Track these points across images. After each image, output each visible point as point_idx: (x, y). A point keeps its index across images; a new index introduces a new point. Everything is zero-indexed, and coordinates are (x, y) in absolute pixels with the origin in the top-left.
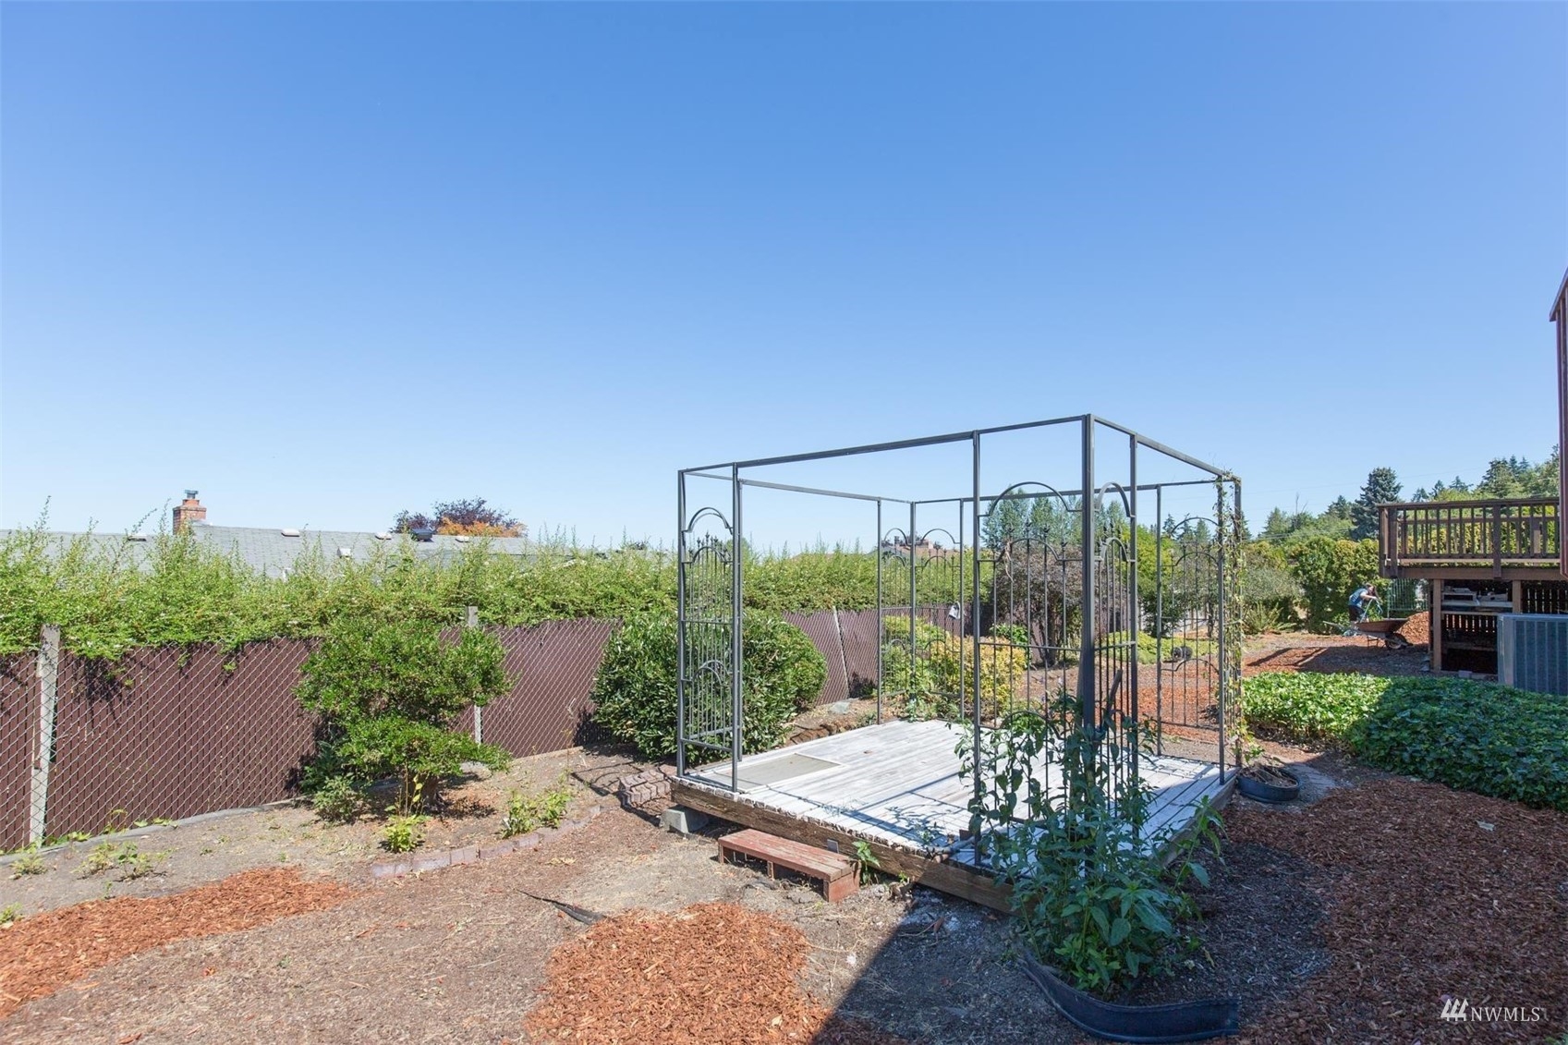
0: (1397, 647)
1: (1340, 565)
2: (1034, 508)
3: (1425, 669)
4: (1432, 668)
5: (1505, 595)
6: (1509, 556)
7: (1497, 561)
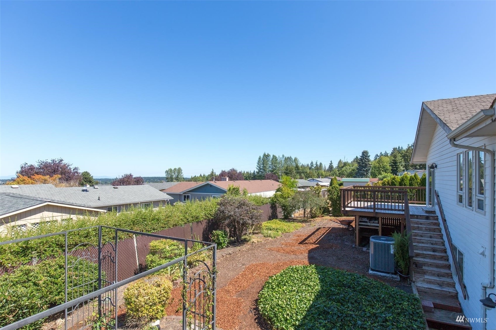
0: (350, 230)
2: (272, 159)
3: (354, 246)
4: (355, 245)
5: (377, 221)
6: (378, 209)
7: (374, 211)
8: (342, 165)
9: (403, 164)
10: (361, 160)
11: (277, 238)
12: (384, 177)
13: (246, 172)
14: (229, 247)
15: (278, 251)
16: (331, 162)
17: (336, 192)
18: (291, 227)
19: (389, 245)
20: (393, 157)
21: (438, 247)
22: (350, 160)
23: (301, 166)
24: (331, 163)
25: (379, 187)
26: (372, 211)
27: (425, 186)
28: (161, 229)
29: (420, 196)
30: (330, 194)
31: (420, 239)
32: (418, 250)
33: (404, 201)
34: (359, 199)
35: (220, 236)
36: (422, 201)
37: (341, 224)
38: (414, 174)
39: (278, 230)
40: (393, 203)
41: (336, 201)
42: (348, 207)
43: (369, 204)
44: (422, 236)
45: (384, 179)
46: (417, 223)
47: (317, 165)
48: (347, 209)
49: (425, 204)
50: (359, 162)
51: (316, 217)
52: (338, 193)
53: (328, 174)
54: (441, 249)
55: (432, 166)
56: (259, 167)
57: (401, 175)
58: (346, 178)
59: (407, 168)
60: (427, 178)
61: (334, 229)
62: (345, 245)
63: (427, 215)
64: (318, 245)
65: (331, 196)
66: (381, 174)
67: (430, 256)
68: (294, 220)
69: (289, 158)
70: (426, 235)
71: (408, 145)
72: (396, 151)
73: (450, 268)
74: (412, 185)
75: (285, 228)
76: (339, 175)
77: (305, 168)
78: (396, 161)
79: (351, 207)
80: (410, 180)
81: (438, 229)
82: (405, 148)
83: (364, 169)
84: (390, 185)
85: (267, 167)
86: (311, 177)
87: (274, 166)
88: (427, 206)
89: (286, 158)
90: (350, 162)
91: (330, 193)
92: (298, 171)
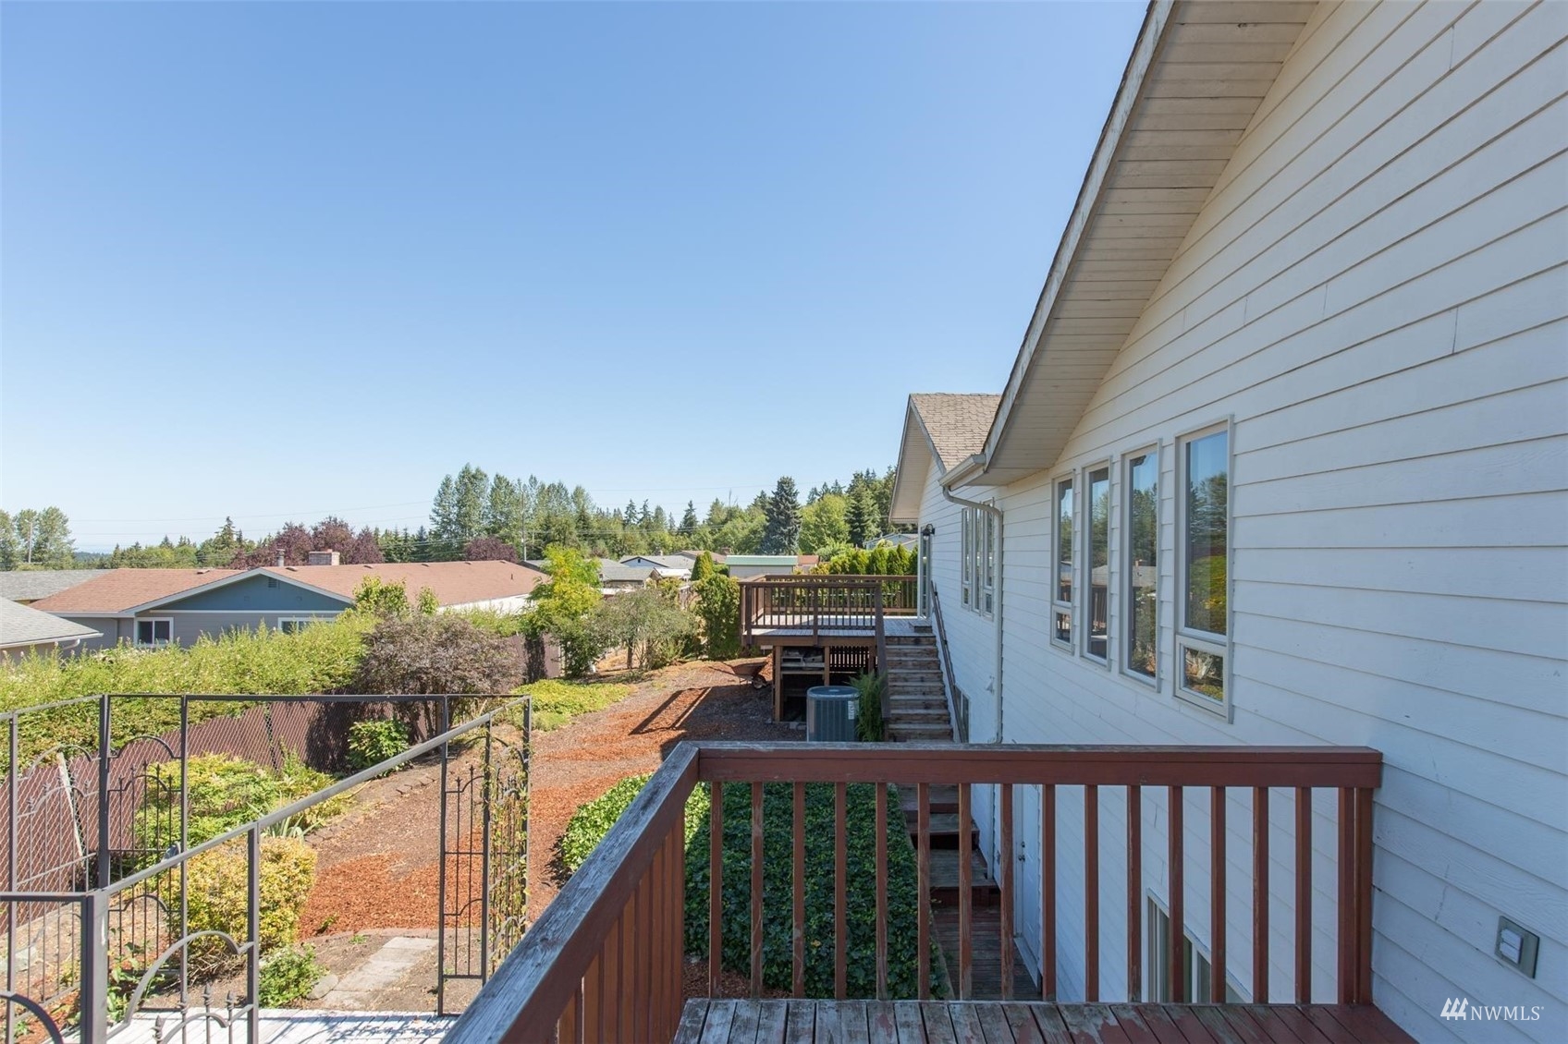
0: (760, 687)
1: (731, 600)
2: (493, 490)
3: (769, 721)
4: (773, 720)
5: (820, 657)
6: (823, 628)
7: (815, 632)
8: (723, 517)
9: (878, 517)
10: (776, 503)
11: (560, 729)
12: (834, 553)
13: (382, 533)
14: (411, 768)
15: (577, 757)
16: (691, 505)
17: (718, 592)
18: (598, 697)
19: (844, 702)
20: (854, 499)
21: (935, 698)
22: (744, 501)
23: (597, 516)
24: (690, 510)
25: (823, 578)
26: (810, 632)
27: (916, 574)
28: (162, 729)
29: (907, 599)
30: (704, 599)
31: (903, 686)
32: (898, 709)
33: (874, 610)
34: (776, 609)
35: (381, 738)
36: (910, 607)
37: (737, 674)
38: (896, 546)
39: (561, 709)
40: (854, 614)
41: (717, 618)
42: (758, 627)
43: (805, 618)
44: (906, 680)
45: (834, 558)
46: (898, 654)
47: (646, 513)
48: (755, 632)
49: (915, 614)
50: (768, 510)
51: (665, 665)
52: (725, 597)
53: (683, 542)
54: (938, 702)
55: (927, 530)
56: (443, 516)
57: (871, 547)
58: (736, 553)
59: (885, 528)
60: (919, 557)
61: (715, 689)
62: (752, 721)
63: (918, 635)
64: (683, 731)
65: (705, 605)
66: (825, 544)
67: (919, 717)
68: (600, 679)
69: (557, 490)
70: (914, 676)
71: (889, 467)
72: (863, 481)
73: (952, 737)
74: (893, 572)
75: (581, 699)
76: (713, 546)
77: (609, 522)
78: (860, 509)
79: (764, 627)
80: (889, 560)
81: (934, 662)
82: (881, 475)
83: (782, 528)
84: (847, 573)
85: (475, 518)
86: (630, 552)
87: (502, 513)
88: (918, 619)
89: (543, 487)
90: (744, 507)
91: (703, 597)
92: (586, 532)
